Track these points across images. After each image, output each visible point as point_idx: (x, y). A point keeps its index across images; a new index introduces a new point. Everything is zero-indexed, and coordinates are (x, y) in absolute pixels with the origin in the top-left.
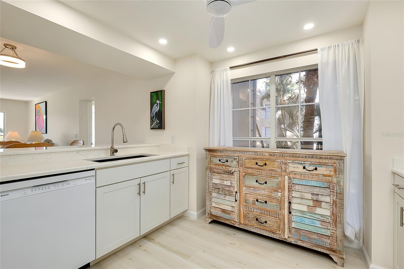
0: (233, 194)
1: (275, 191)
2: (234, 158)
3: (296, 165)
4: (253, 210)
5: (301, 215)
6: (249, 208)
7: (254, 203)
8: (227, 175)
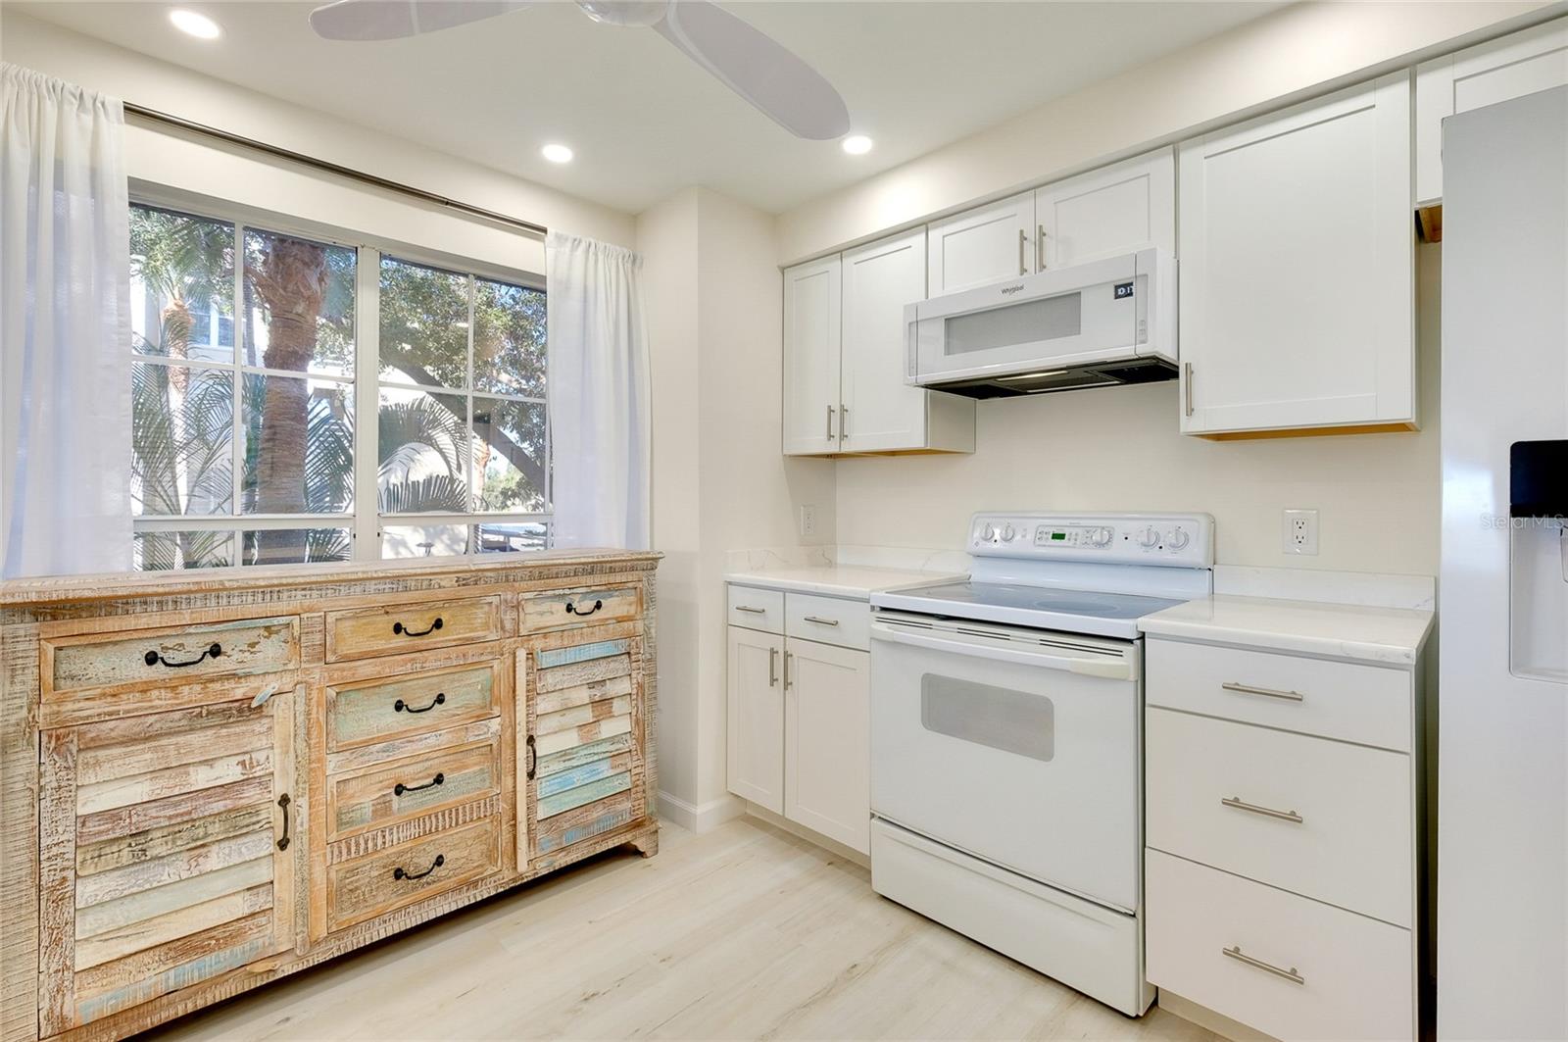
0: (258, 822)
1: (479, 718)
2: (267, 628)
3: (546, 606)
4: (380, 841)
5: (562, 765)
6: (362, 842)
7: (382, 809)
8: (210, 732)
